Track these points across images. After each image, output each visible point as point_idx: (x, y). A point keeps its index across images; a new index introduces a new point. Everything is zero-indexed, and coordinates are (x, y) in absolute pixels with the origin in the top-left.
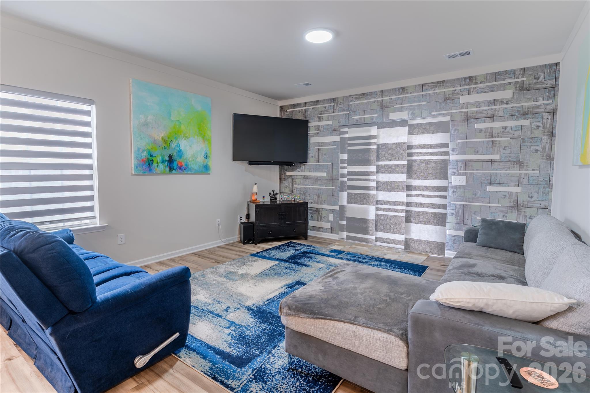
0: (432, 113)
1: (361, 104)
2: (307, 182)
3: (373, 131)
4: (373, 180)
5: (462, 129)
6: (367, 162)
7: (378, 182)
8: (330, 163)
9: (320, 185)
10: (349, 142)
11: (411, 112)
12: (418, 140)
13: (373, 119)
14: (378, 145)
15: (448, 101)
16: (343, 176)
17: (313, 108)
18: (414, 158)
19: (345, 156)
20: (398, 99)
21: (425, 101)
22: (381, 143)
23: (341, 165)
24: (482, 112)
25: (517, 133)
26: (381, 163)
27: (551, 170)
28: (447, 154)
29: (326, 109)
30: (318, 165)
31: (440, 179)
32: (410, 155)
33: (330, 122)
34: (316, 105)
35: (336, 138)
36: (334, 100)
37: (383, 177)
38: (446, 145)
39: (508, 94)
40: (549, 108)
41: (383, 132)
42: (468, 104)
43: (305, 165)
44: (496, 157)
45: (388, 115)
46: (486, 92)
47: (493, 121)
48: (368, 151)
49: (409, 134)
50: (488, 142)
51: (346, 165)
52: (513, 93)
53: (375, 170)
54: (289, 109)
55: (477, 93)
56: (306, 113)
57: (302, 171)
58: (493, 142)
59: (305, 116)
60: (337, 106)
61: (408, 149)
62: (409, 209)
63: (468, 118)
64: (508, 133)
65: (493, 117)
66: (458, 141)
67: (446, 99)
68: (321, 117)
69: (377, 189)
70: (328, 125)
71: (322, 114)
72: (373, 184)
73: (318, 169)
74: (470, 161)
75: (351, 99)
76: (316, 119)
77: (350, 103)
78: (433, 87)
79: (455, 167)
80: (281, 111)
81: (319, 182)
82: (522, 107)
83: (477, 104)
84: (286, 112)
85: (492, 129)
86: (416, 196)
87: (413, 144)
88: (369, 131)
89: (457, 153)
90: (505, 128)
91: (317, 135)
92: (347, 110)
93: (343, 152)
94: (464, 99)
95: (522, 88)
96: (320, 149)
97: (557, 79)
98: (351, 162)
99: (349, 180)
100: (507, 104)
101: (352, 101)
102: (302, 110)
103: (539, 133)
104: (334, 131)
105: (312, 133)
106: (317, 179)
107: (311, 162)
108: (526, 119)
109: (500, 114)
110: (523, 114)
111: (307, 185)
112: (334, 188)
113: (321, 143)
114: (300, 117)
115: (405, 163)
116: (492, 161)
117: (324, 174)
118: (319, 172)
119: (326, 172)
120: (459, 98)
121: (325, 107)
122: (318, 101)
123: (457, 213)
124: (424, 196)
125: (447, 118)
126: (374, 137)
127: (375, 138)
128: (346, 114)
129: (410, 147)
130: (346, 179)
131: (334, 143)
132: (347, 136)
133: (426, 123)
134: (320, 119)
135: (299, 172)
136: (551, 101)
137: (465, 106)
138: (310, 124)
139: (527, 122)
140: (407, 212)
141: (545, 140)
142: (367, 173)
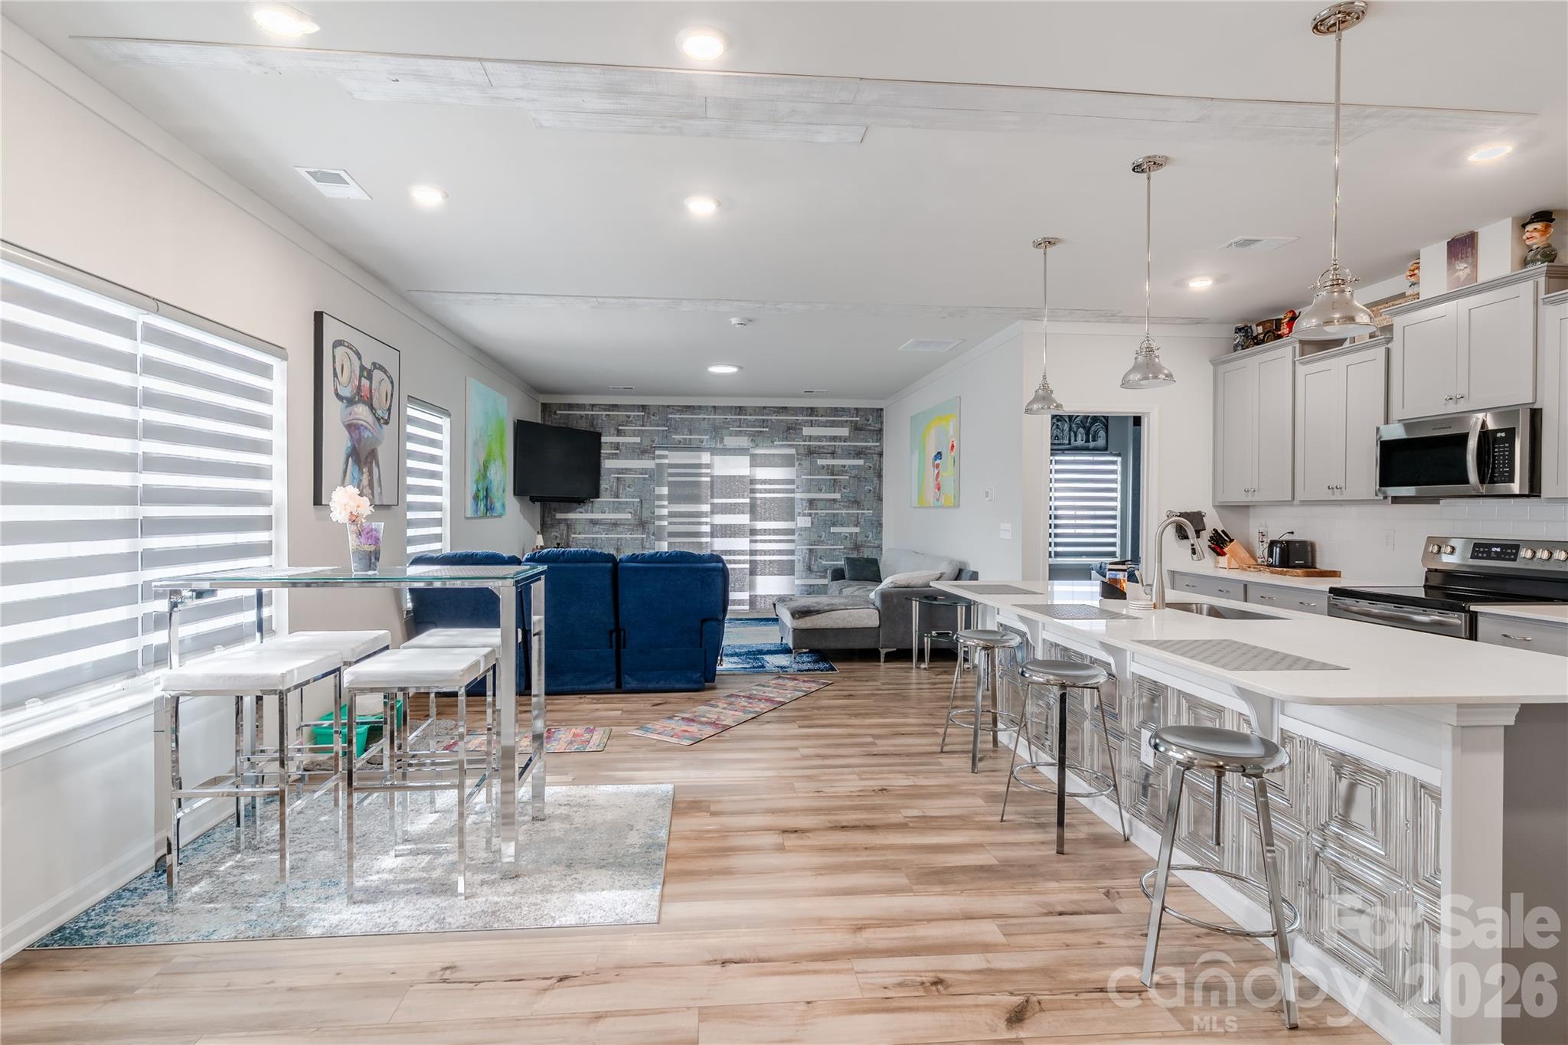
0: (775, 443)
1: (686, 419)
2: (596, 529)
3: (705, 458)
4: (707, 523)
5: (806, 463)
6: (696, 499)
7: (712, 526)
8: (638, 500)
9: (621, 533)
10: (670, 471)
11: (750, 439)
12: (762, 473)
13: (702, 442)
14: (712, 477)
15: (791, 431)
16: (661, 518)
17: (607, 415)
18: (758, 495)
19: (665, 491)
20: (735, 420)
21: (767, 427)
22: (715, 474)
23: (657, 503)
24: (823, 447)
25: (854, 472)
26: (716, 501)
27: (881, 510)
28: (793, 491)
29: (630, 419)
30: (617, 502)
31: (787, 521)
32: (753, 491)
33: (637, 440)
34: (613, 411)
35: (648, 464)
36: (644, 408)
37: (720, 519)
38: (792, 482)
39: (844, 432)
40: (878, 450)
41: (718, 460)
42: (810, 436)
43: (593, 502)
44: (837, 496)
45: (722, 441)
46: (826, 427)
47: (834, 458)
48: (698, 484)
49: (752, 466)
50: (830, 479)
51: (666, 503)
52: (850, 432)
53: (709, 510)
54: (560, 410)
55: (819, 426)
56: (595, 421)
57: (587, 512)
58: (834, 480)
59: (592, 425)
60: (649, 417)
61: (751, 484)
62: (754, 558)
63: (811, 452)
64: (846, 472)
65: (833, 454)
66: (803, 477)
67: (789, 429)
68: (621, 430)
69: (712, 535)
70: (634, 443)
71: (623, 425)
72: (706, 529)
73: (618, 508)
74: (814, 500)
75: (669, 410)
76: (612, 432)
77: (670, 416)
78: (775, 412)
79: (801, 506)
80: (543, 411)
81: (620, 529)
82: (857, 446)
83: (819, 438)
84: (555, 413)
85: (833, 466)
86: (761, 541)
87: (757, 478)
88: (700, 457)
89: (801, 491)
90: (844, 466)
91: (614, 456)
92: (664, 425)
93: (660, 485)
94: (807, 431)
95: (856, 428)
96: (621, 478)
97: (882, 423)
98: (673, 499)
99: (670, 523)
100: (845, 441)
101: (671, 413)
102: (586, 415)
103: (871, 474)
104: (644, 452)
105: (605, 453)
106: (615, 524)
107: (605, 498)
108: (860, 458)
109: (839, 451)
110: (859, 453)
111: (597, 533)
112: (645, 536)
113: (623, 469)
114: (583, 425)
115: (748, 501)
116: (834, 500)
117: (629, 516)
118: (619, 512)
119: (631, 513)
120: (802, 429)
121: (629, 417)
122: (616, 406)
123: (804, 558)
124: (770, 541)
125: (793, 451)
126: (708, 466)
127: (708, 468)
128: (663, 431)
129: (753, 482)
130: (666, 523)
131: (644, 471)
132: (666, 461)
133: (770, 454)
134: (619, 433)
135: (581, 513)
136: (878, 444)
137: (808, 438)
138: (604, 439)
139: (861, 462)
140: (751, 562)
141: (876, 480)
142: (700, 514)
